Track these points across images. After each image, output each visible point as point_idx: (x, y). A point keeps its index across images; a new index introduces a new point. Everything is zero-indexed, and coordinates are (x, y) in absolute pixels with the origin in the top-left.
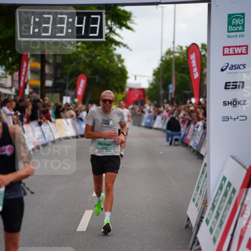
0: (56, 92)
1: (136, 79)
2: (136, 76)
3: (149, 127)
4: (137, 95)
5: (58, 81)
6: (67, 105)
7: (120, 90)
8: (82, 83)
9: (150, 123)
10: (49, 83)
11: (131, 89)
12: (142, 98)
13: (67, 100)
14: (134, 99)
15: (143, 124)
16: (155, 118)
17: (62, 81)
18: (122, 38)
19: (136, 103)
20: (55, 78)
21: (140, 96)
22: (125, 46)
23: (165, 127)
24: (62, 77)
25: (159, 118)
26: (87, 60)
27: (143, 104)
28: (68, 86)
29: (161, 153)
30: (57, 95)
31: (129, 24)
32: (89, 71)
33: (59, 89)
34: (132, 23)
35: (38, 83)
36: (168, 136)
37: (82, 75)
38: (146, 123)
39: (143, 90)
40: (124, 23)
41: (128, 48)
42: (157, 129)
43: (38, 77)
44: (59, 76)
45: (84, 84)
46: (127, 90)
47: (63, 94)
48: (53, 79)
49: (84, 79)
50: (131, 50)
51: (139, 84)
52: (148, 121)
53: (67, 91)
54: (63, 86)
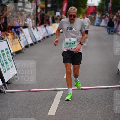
0: (53, 10)
3: (98, 25)
4: (92, 10)
6: (58, 16)
7: (84, 7)
8: (65, 5)
10: (49, 6)
11: (89, 7)
13: (58, 14)
14: (91, 11)
15: (95, 24)
16: (101, 21)
17: (55, 4)
19: (92, 14)
21: (94, 10)
23: (106, 25)
25: (103, 21)
27: (95, 13)
28: (58, 6)
29: (104, 38)
30: (53, 12)
35: (44, 6)
39: (95, 7)
42: (102, 26)
43: (44, 3)
44: (54, 2)
46: (87, 7)
47: (56, 11)
48: (51, 3)
49: (66, 2)
51: (93, 4)
52: (98, 22)
53: (58, 9)
54: (56, 7)
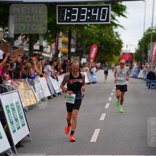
0: (77, 55)
1: (127, 47)
2: (127, 45)
3: (135, 77)
4: (128, 57)
5: (78, 49)
7: (117, 54)
8: (94, 50)
9: (136, 75)
10: (73, 50)
11: (124, 54)
12: (131, 59)
13: (84, 60)
14: (126, 60)
15: (131, 75)
16: (139, 72)
17: (81, 49)
18: (119, 22)
20: (77, 47)
22: (121, 26)
23: (145, 77)
24: (81, 47)
25: (142, 71)
26: (97, 36)
27: (131, 62)
28: (84, 52)
29: (143, 93)
30: (78, 58)
31: (124, 13)
32: (98, 43)
33: (79, 54)
34: (126, 13)
35: (67, 50)
36: (148, 83)
37: (94, 45)
38: (133, 75)
39: (131, 54)
40: (121, 12)
41: (123, 28)
42: (140, 78)
43: (67, 46)
44: (79, 46)
45: (96, 50)
46: (121, 54)
47: (81, 57)
48: (76, 48)
49: (95, 47)
50: (125, 29)
51: (129, 50)
52: (135, 73)
53: (84, 55)
54: (82, 52)
